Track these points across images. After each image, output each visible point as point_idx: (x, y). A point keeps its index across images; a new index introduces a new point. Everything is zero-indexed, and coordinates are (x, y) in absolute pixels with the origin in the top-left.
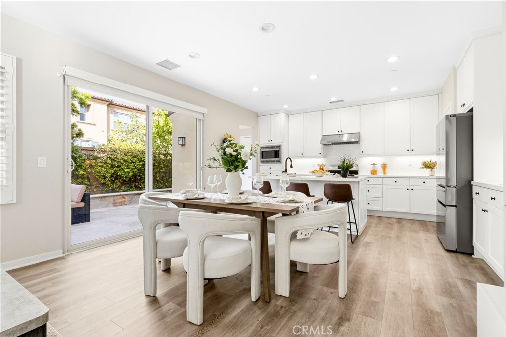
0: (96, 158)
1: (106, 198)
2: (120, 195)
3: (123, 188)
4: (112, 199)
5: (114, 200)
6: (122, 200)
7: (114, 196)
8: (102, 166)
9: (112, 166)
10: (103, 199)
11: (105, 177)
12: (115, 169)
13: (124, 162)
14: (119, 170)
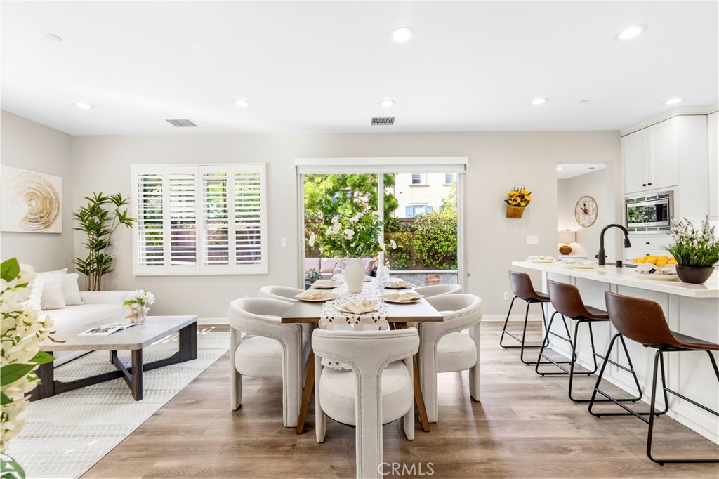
0: (413, 230)
1: (418, 276)
2: (433, 273)
3: (444, 265)
4: (424, 276)
5: (427, 279)
6: (436, 279)
7: (426, 274)
8: (418, 239)
9: (429, 239)
10: (415, 276)
11: (422, 252)
12: (432, 242)
13: (442, 234)
14: (438, 243)
